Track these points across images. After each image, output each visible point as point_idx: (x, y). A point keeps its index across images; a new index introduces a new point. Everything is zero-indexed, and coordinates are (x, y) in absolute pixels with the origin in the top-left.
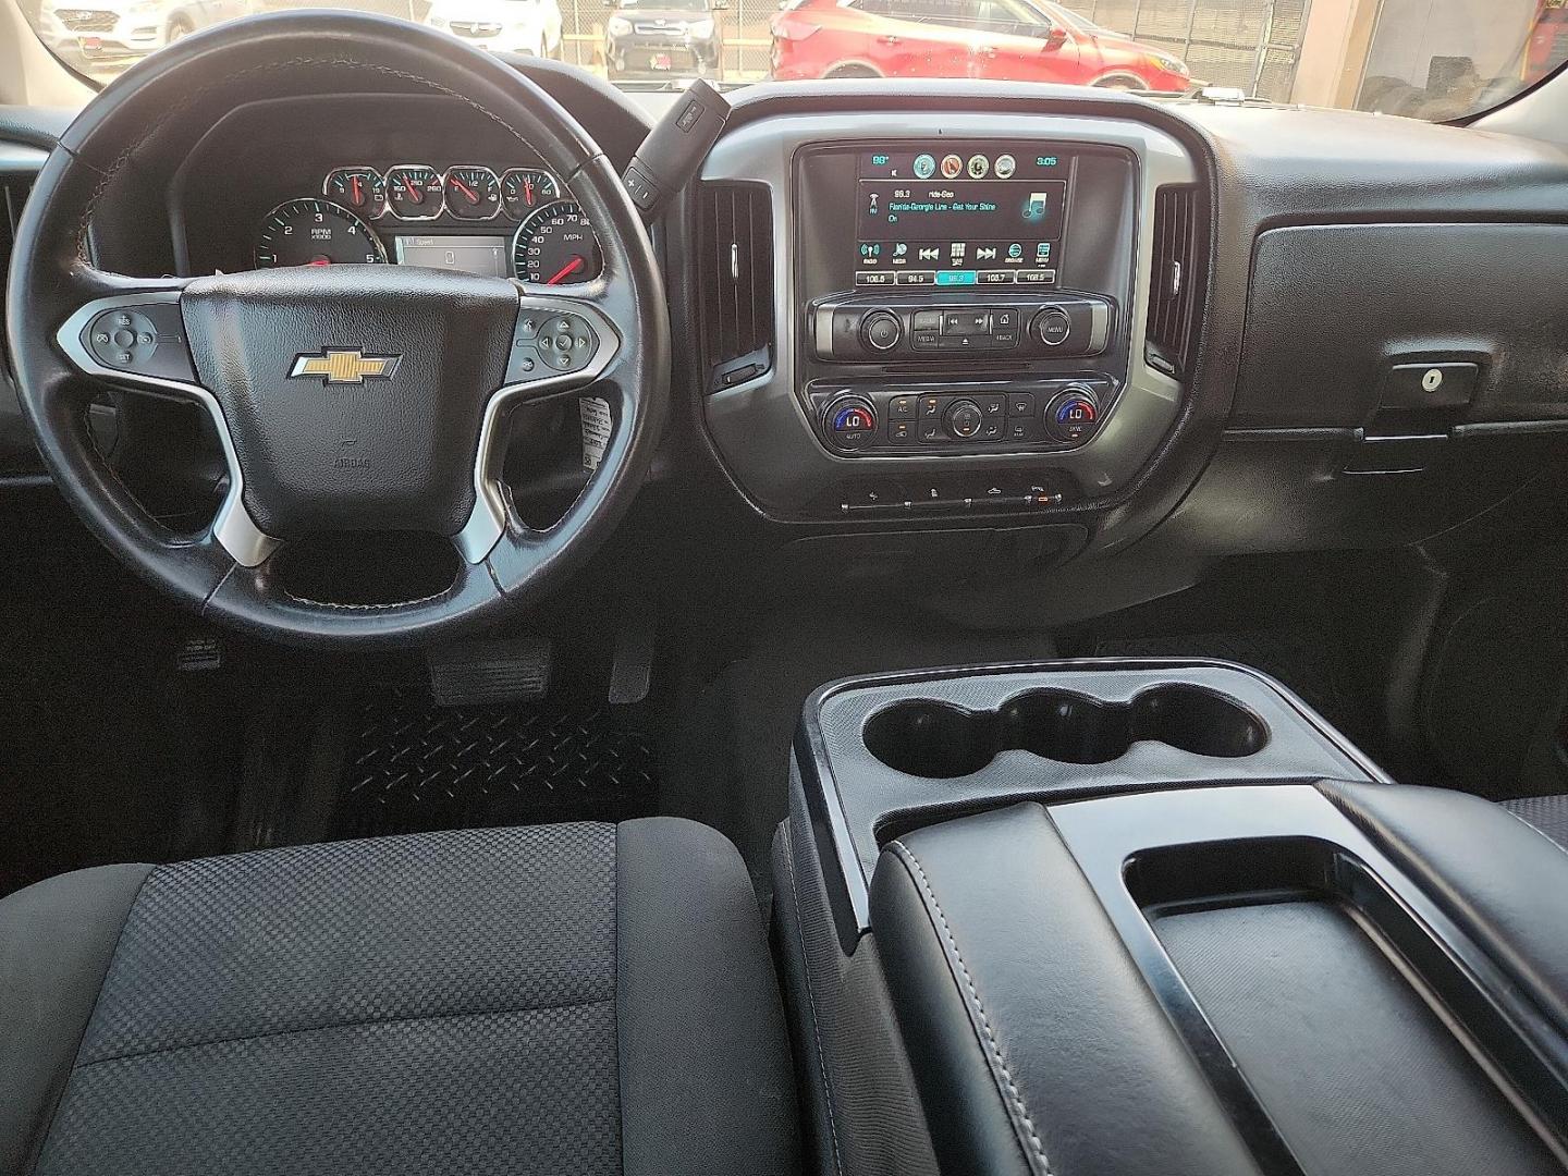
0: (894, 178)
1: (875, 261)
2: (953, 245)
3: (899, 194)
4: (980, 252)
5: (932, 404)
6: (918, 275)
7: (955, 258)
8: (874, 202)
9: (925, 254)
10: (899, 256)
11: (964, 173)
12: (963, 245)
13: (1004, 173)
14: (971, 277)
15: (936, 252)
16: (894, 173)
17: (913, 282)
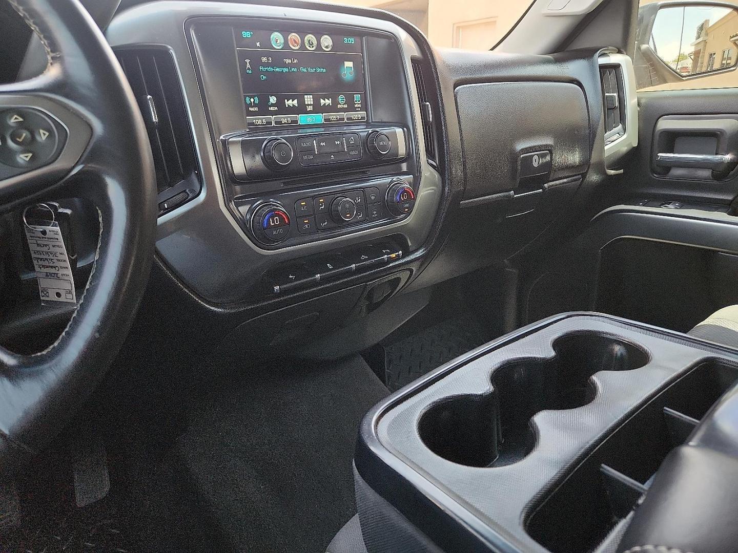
0: (258, 47)
1: (256, 109)
2: (306, 96)
3: (264, 59)
4: (322, 101)
5: (322, 202)
6: (287, 118)
7: (308, 105)
8: (248, 66)
9: (289, 103)
10: (273, 105)
11: (303, 46)
12: (311, 96)
13: (327, 47)
14: (319, 118)
15: (295, 102)
16: (258, 44)
17: (285, 123)
